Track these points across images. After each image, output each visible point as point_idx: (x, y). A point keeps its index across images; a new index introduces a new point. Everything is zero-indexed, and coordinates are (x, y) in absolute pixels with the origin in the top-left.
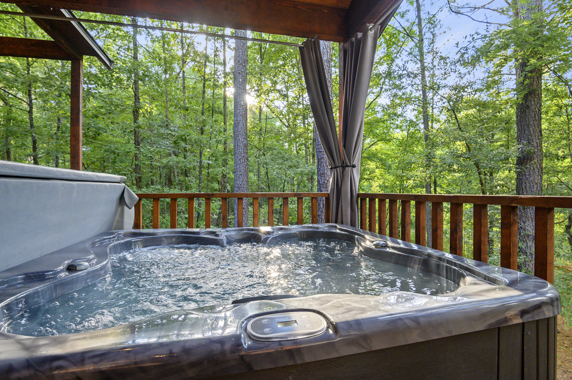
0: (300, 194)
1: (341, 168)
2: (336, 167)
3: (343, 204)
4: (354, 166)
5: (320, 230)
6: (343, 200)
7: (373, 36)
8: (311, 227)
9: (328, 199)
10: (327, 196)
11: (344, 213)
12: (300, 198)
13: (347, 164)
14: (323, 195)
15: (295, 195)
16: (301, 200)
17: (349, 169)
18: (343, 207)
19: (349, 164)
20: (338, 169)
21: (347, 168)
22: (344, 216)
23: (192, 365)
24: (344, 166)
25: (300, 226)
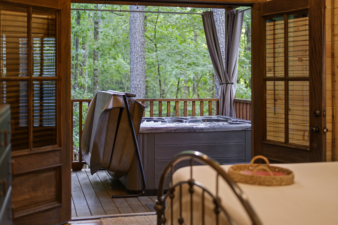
0: (202, 99)
1: (225, 84)
2: (222, 84)
3: (226, 105)
4: (232, 84)
5: (213, 118)
6: (226, 103)
7: (241, 15)
8: (208, 117)
9: (218, 102)
10: (218, 101)
11: (226, 110)
12: (202, 101)
13: (228, 82)
14: (215, 100)
15: (199, 100)
16: (202, 102)
17: (229, 85)
18: (226, 106)
19: (229, 82)
20: (224, 85)
21: (229, 84)
22: (226, 112)
23: (187, 130)
24: (227, 83)
25: (202, 117)
